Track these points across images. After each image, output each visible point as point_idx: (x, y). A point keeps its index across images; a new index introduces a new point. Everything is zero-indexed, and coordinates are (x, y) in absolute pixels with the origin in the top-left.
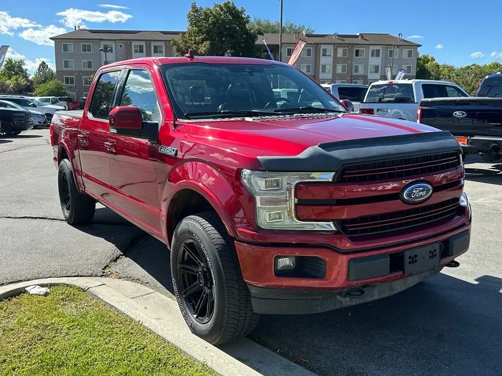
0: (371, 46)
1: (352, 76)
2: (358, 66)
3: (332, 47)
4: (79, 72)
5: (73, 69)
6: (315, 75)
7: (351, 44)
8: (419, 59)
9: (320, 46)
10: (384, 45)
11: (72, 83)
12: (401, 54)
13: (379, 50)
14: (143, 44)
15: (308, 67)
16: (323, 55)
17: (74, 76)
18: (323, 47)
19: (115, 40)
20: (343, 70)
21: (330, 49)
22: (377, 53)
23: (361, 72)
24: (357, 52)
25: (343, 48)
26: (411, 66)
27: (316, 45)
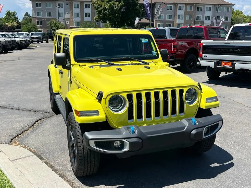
0: (206, 5)
1: (195, 22)
2: (199, 16)
3: (184, 5)
4: (44, 18)
5: (41, 17)
6: (174, 21)
7: (195, 3)
9: (177, 4)
10: (214, 4)
11: (41, 24)
12: (223, 10)
13: (211, 7)
14: (79, 3)
15: (170, 16)
16: (179, 10)
17: (42, 21)
18: (179, 5)
19: (64, 1)
20: (190, 18)
22: (209, 9)
24: (198, 8)
25: (190, 6)
26: (229, 16)
27: (175, 4)
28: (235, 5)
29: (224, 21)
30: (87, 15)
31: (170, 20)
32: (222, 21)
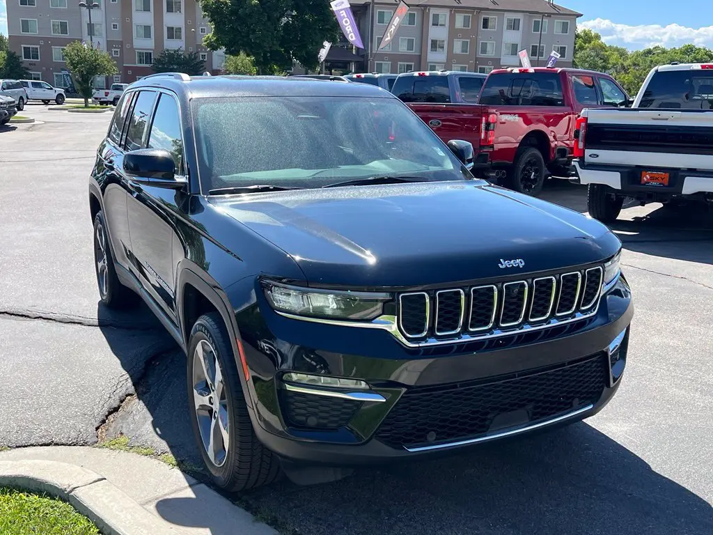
0: (506, 14)
1: (477, 59)
2: (486, 43)
3: (446, 12)
4: (46, 39)
5: (36, 34)
6: (420, 56)
7: (477, 8)
8: (577, 36)
9: (429, 10)
10: (526, 12)
11: (36, 56)
12: (551, 27)
13: (519, 20)
15: (410, 42)
16: (433, 25)
17: (37, 47)
18: (433, 11)
20: (464, 49)
21: (444, 15)
22: (514, 25)
23: (490, 53)
24: (486, 21)
25: (463, 15)
26: (566, 46)
27: (424, 8)
28: (582, 15)
29: (558, 57)
30: (173, 33)
31: (411, 52)
32: (553, 59)
